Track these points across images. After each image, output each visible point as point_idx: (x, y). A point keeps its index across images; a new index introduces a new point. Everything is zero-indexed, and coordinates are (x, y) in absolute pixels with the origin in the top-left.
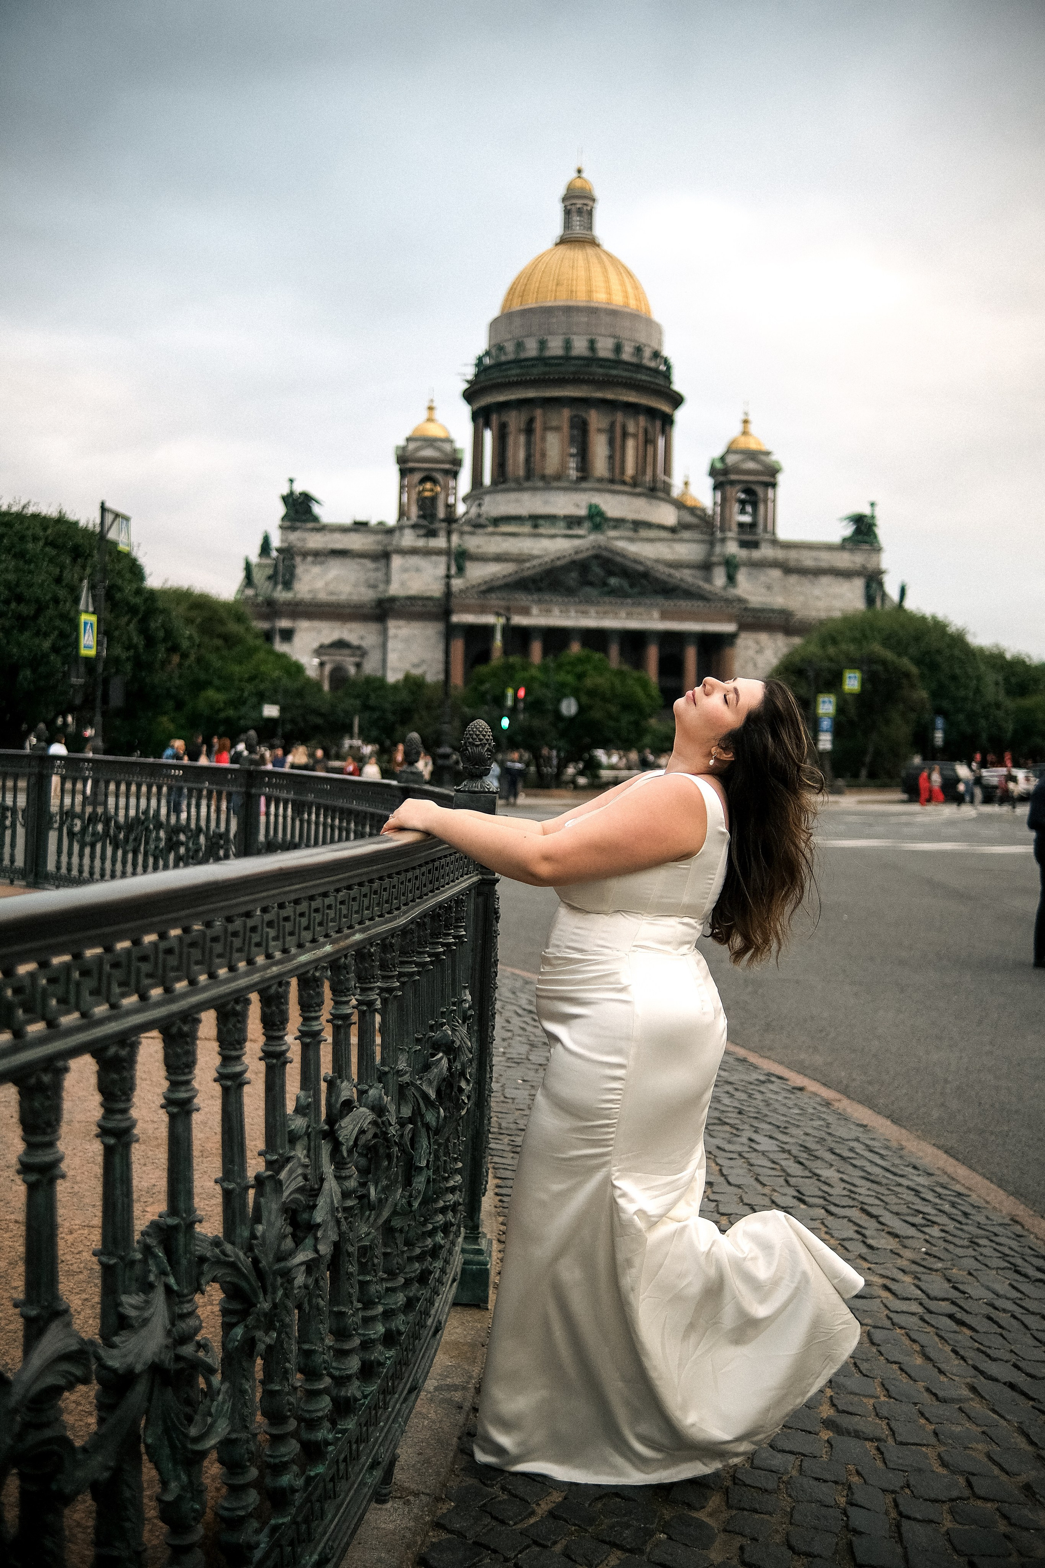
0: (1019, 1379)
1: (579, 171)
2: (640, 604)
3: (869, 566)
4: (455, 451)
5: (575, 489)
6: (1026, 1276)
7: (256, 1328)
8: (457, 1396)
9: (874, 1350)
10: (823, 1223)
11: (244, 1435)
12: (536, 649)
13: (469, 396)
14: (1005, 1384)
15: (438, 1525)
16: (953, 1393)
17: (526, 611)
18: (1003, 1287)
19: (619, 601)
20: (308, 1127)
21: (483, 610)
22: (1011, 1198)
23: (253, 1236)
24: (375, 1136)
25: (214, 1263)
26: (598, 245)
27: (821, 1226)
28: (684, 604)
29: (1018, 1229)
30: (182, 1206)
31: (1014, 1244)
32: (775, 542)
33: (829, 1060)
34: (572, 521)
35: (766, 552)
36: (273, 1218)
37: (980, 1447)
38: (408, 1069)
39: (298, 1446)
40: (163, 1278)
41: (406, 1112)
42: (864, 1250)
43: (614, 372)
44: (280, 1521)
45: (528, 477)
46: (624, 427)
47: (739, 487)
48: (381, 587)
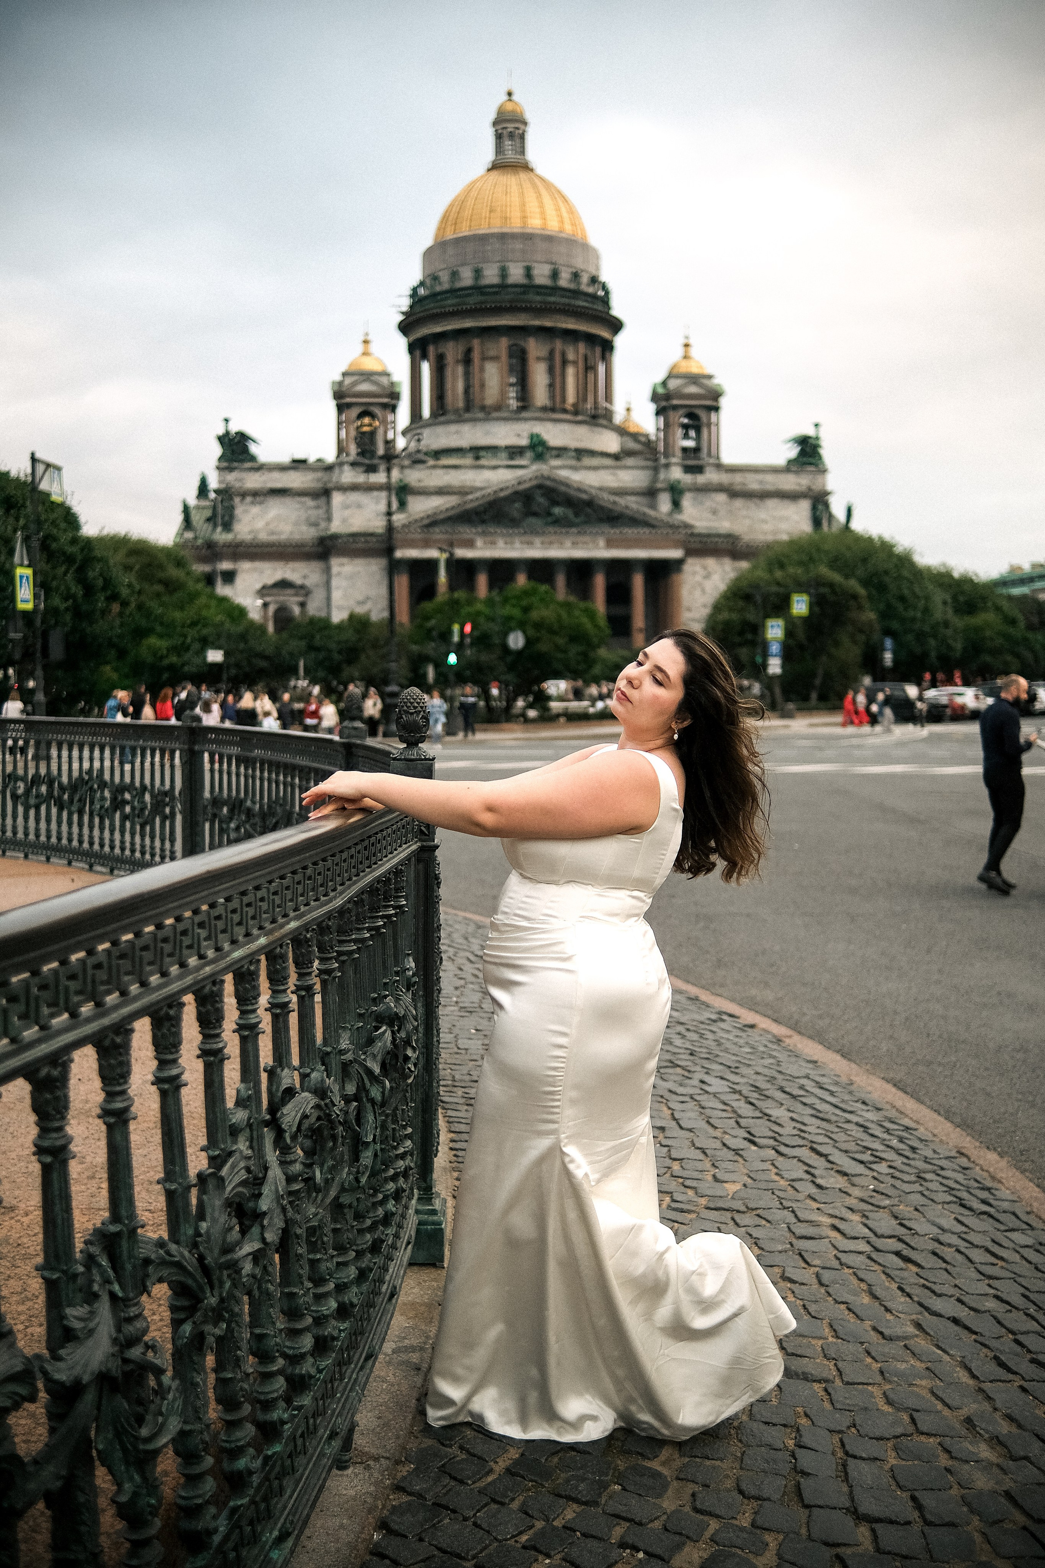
0: (962, 1313)
1: (510, 94)
2: (585, 532)
3: (814, 487)
4: (392, 384)
5: (518, 419)
6: (970, 1209)
7: (204, 1322)
8: (415, 1357)
9: (823, 1290)
10: (773, 1165)
11: (198, 1426)
12: (482, 581)
13: (405, 328)
14: (949, 1319)
15: (398, 1488)
16: (898, 1331)
17: (470, 544)
18: (948, 1222)
19: (564, 530)
20: (249, 1119)
21: (426, 544)
22: (958, 1129)
23: (198, 1234)
24: (319, 1118)
25: (159, 1264)
26: (532, 170)
27: (771, 1167)
28: (630, 532)
29: (964, 1161)
30: (124, 1213)
31: (960, 1177)
32: (719, 466)
33: (780, 995)
34: (514, 452)
35: (711, 476)
36: (217, 1214)
37: (924, 1383)
38: (351, 1047)
39: (253, 1429)
40: (107, 1286)
41: (351, 1089)
42: (813, 1190)
43: (552, 299)
44: (239, 1503)
45: (468, 408)
46: (563, 354)
47: (682, 412)
48: (323, 525)
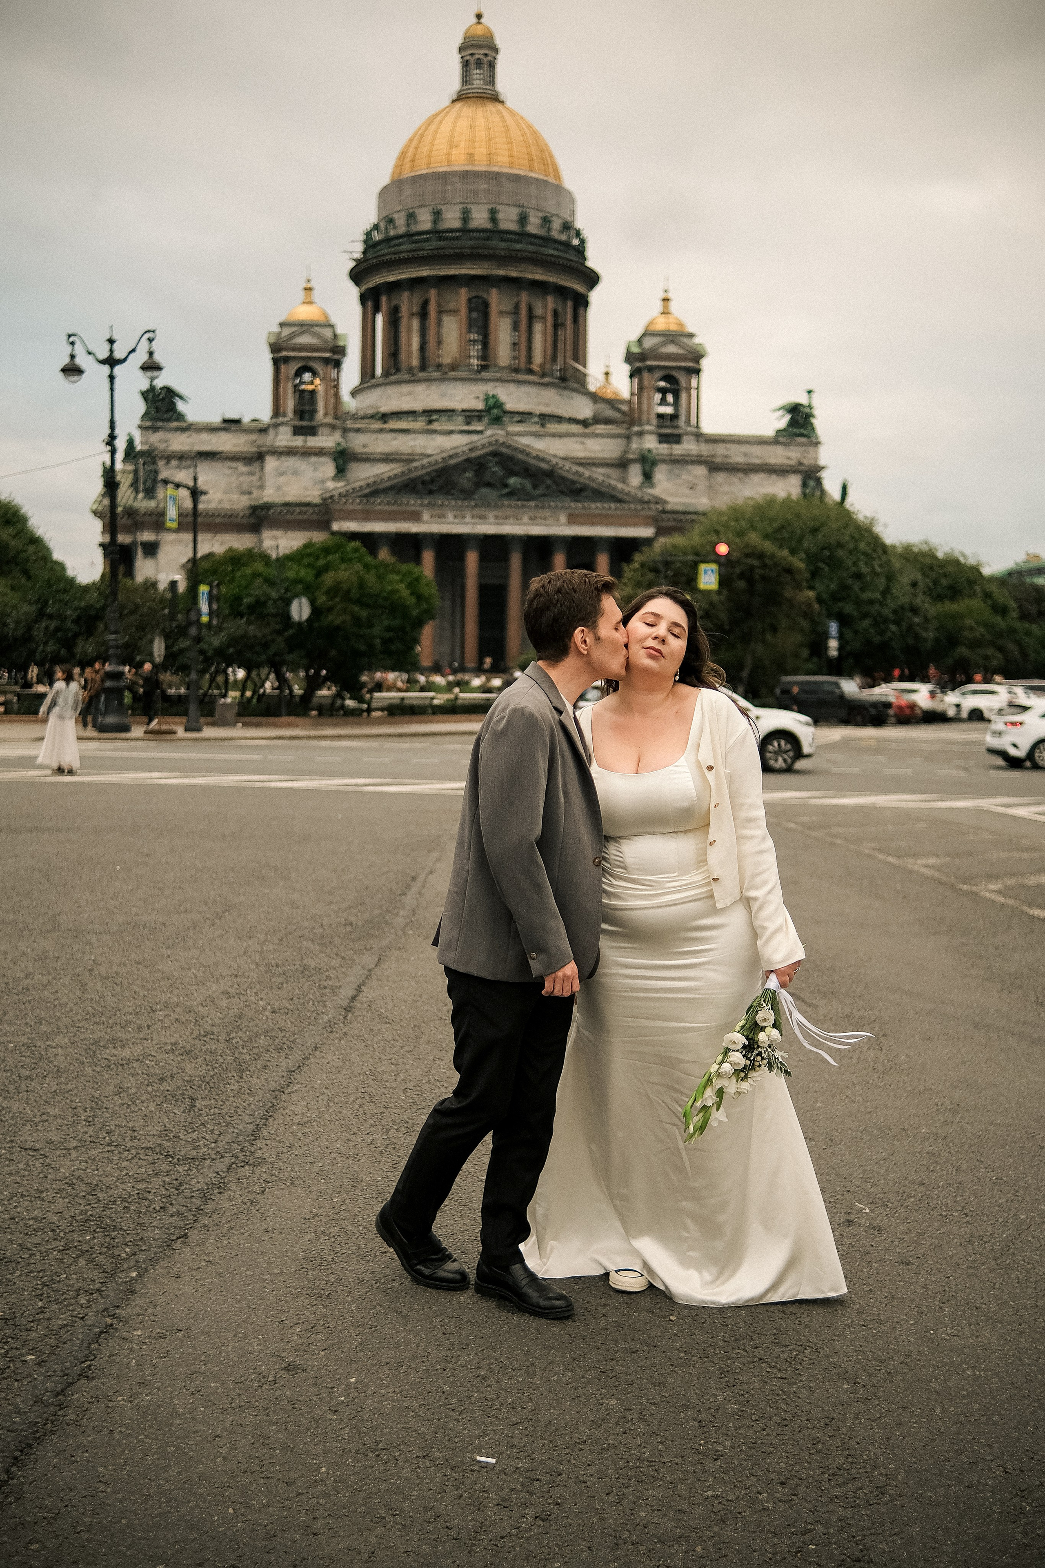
1: (479, 17)
2: (543, 507)
3: (806, 462)
4: (335, 336)
5: (476, 380)
12: (428, 559)
13: (357, 275)
17: (415, 517)
19: (519, 503)
21: (367, 516)
26: (503, 102)
28: (595, 506)
32: (699, 436)
34: (471, 415)
35: (688, 446)
43: (518, 246)
45: (423, 367)
46: (530, 309)
47: (659, 374)
48: (256, 493)
